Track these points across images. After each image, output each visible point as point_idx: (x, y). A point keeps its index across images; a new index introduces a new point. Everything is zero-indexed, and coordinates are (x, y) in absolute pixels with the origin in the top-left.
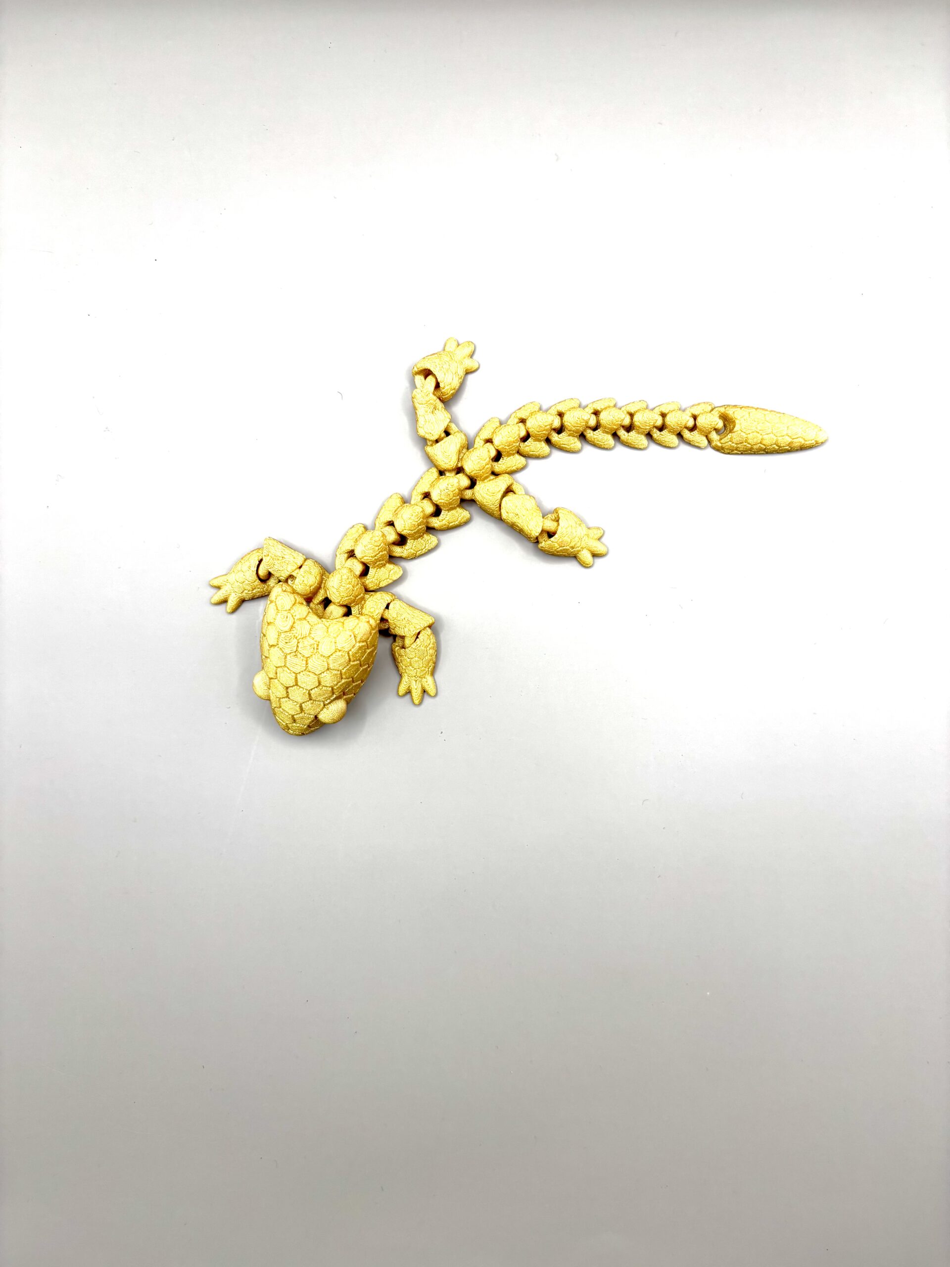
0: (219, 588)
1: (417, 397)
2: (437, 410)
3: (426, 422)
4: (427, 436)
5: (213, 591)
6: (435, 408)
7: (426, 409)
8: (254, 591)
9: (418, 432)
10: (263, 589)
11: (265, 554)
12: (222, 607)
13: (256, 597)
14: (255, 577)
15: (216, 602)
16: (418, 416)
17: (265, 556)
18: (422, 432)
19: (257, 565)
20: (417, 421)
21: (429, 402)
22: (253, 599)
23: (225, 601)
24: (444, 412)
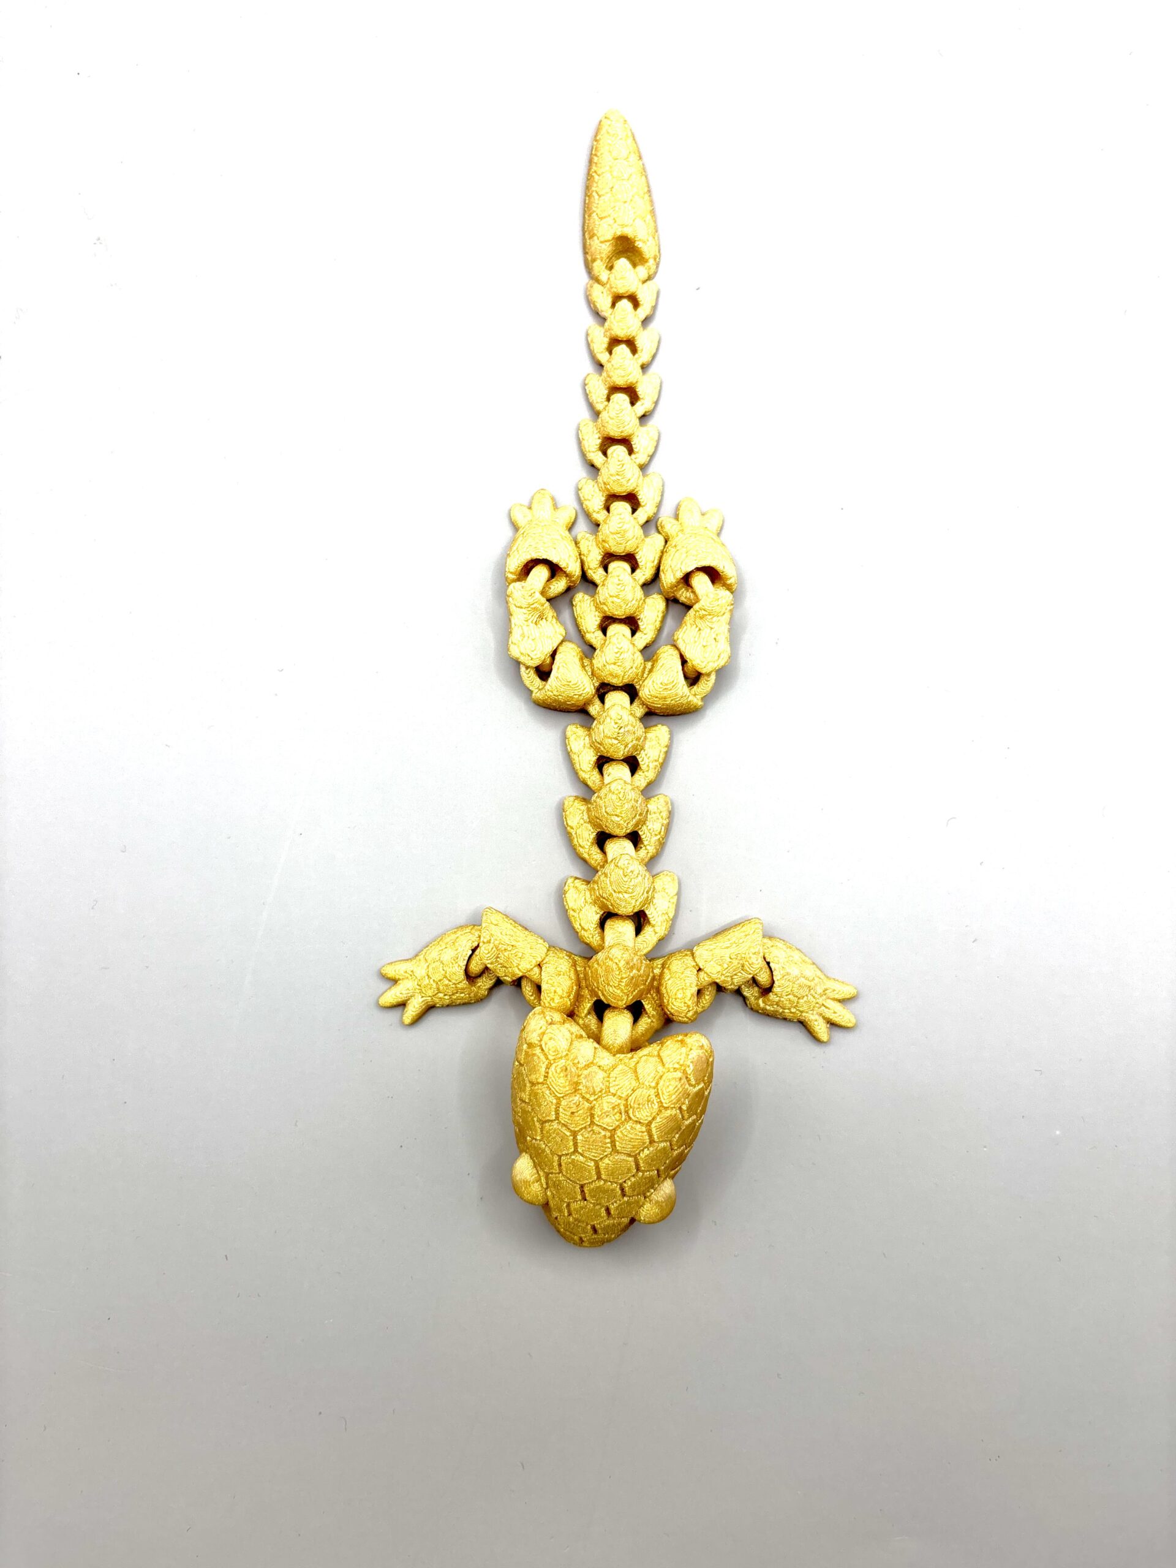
0: (394, 981)
1: (514, 596)
2: (544, 620)
3: (524, 637)
4: (522, 659)
5: (384, 986)
6: (541, 617)
7: (526, 616)
8: (454, 997)
9: (508, 650)
10: (469, 994)
11: (485, 940)
12: (394, 1015)
13: (454, 1004)
14: (462, 972)
15: (388, 1005)
16: (513, 626)
17: (484, 943)
18: (515, 652)
19: (468, 956)
20: (511, 632)
21: (532, 606)
22: (451, 1006)
23: (402, 1005)
24: (555, 625)
